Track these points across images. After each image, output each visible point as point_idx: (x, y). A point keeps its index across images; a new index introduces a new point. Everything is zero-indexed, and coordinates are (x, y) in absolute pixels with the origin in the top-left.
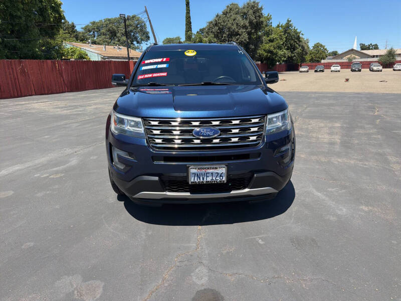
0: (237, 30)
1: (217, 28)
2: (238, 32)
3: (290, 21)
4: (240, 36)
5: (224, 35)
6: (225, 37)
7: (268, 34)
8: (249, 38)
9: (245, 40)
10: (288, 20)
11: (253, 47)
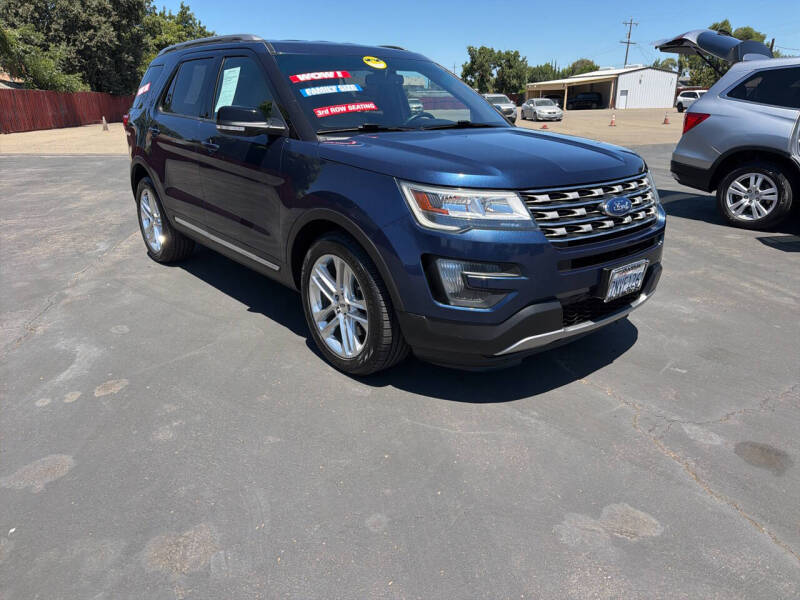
0: (84, 16)
1: (32, 7)
2: (89, 21)
3: (188, 8)
4: (95, 31)
5: (54, 26)
6: (56, 30)
7: (153, 30)
8: (119, 37)
9: (111, 41)
10: (182, 7)
11: (131, 58)
